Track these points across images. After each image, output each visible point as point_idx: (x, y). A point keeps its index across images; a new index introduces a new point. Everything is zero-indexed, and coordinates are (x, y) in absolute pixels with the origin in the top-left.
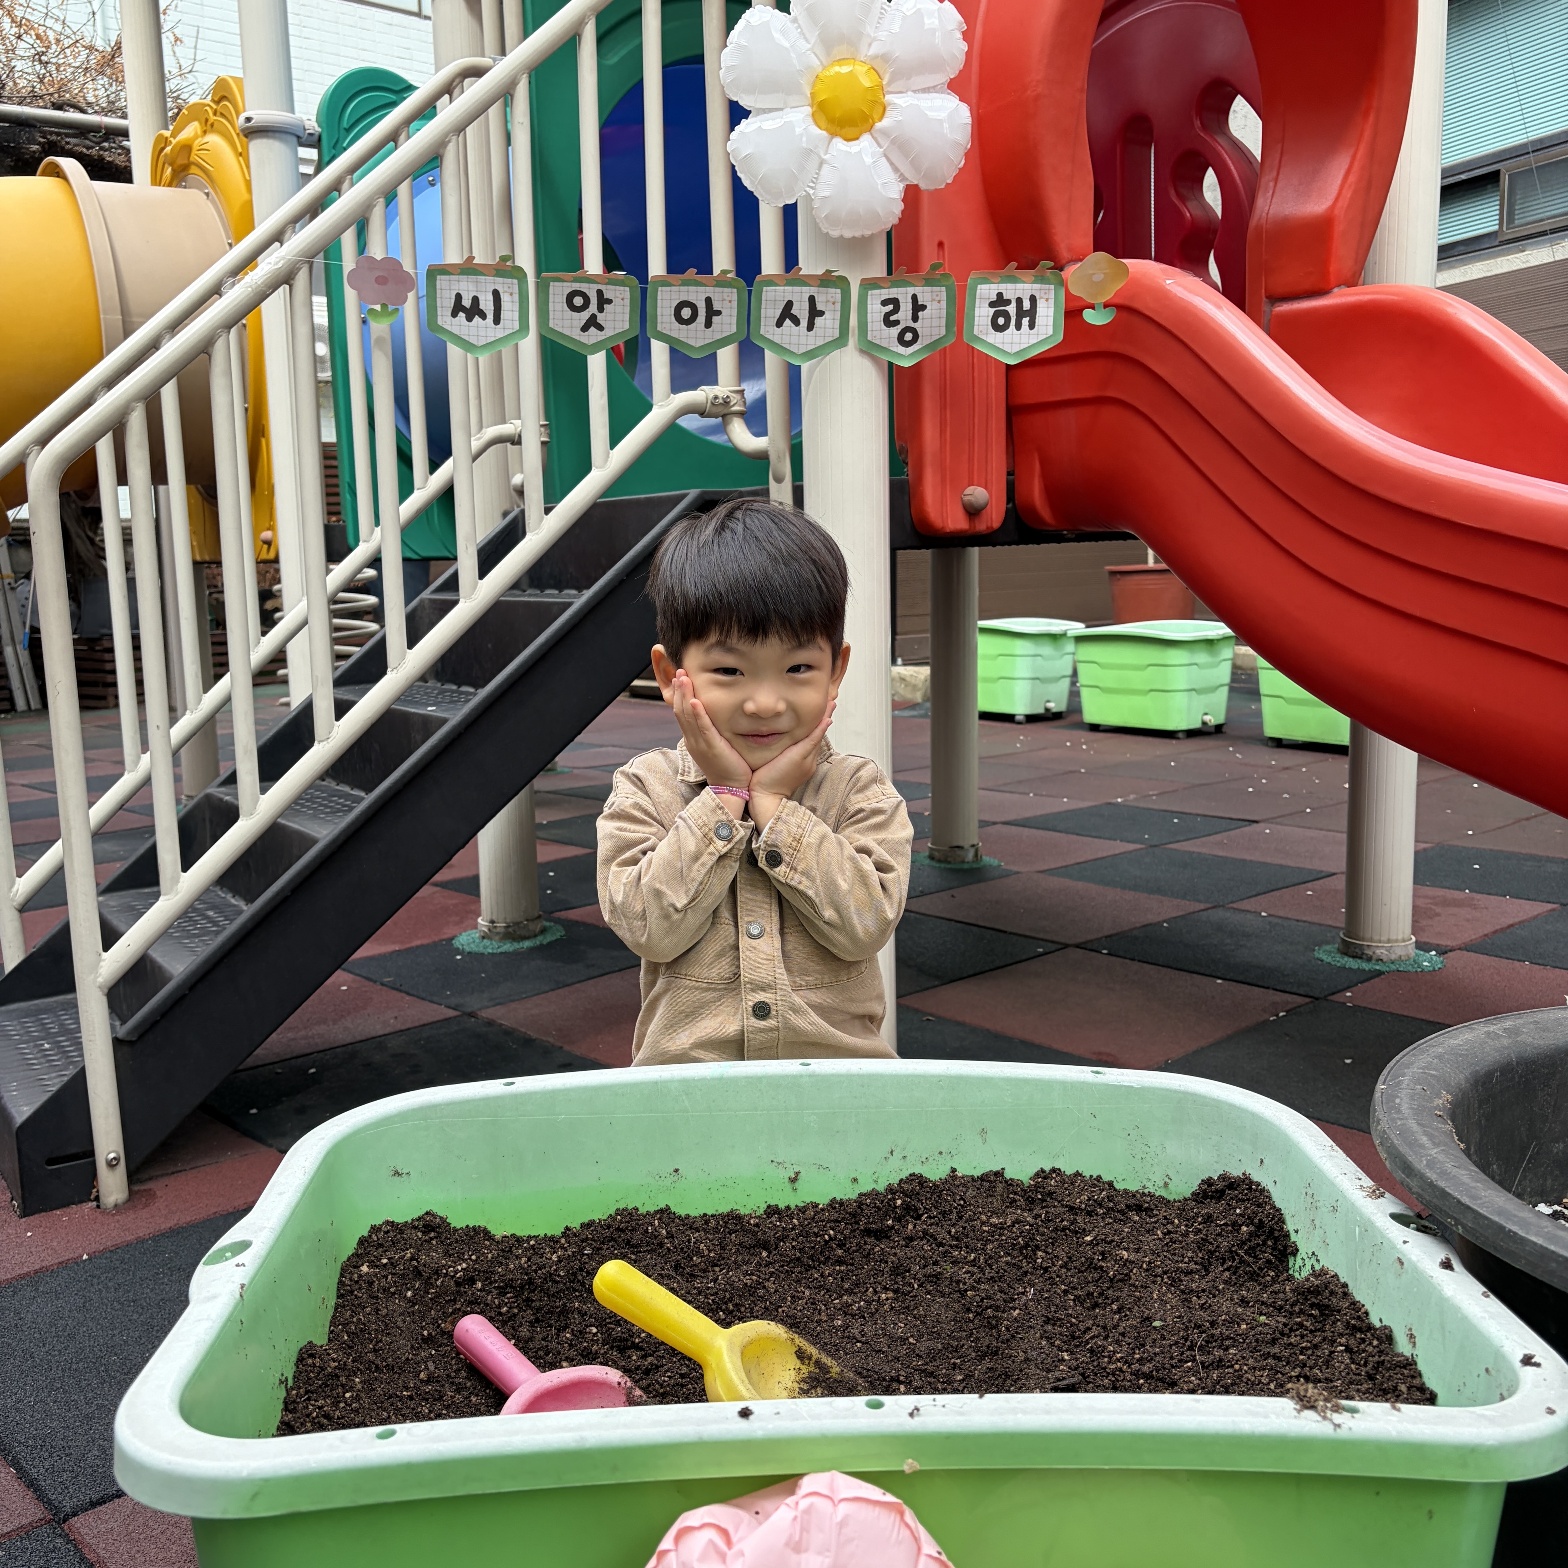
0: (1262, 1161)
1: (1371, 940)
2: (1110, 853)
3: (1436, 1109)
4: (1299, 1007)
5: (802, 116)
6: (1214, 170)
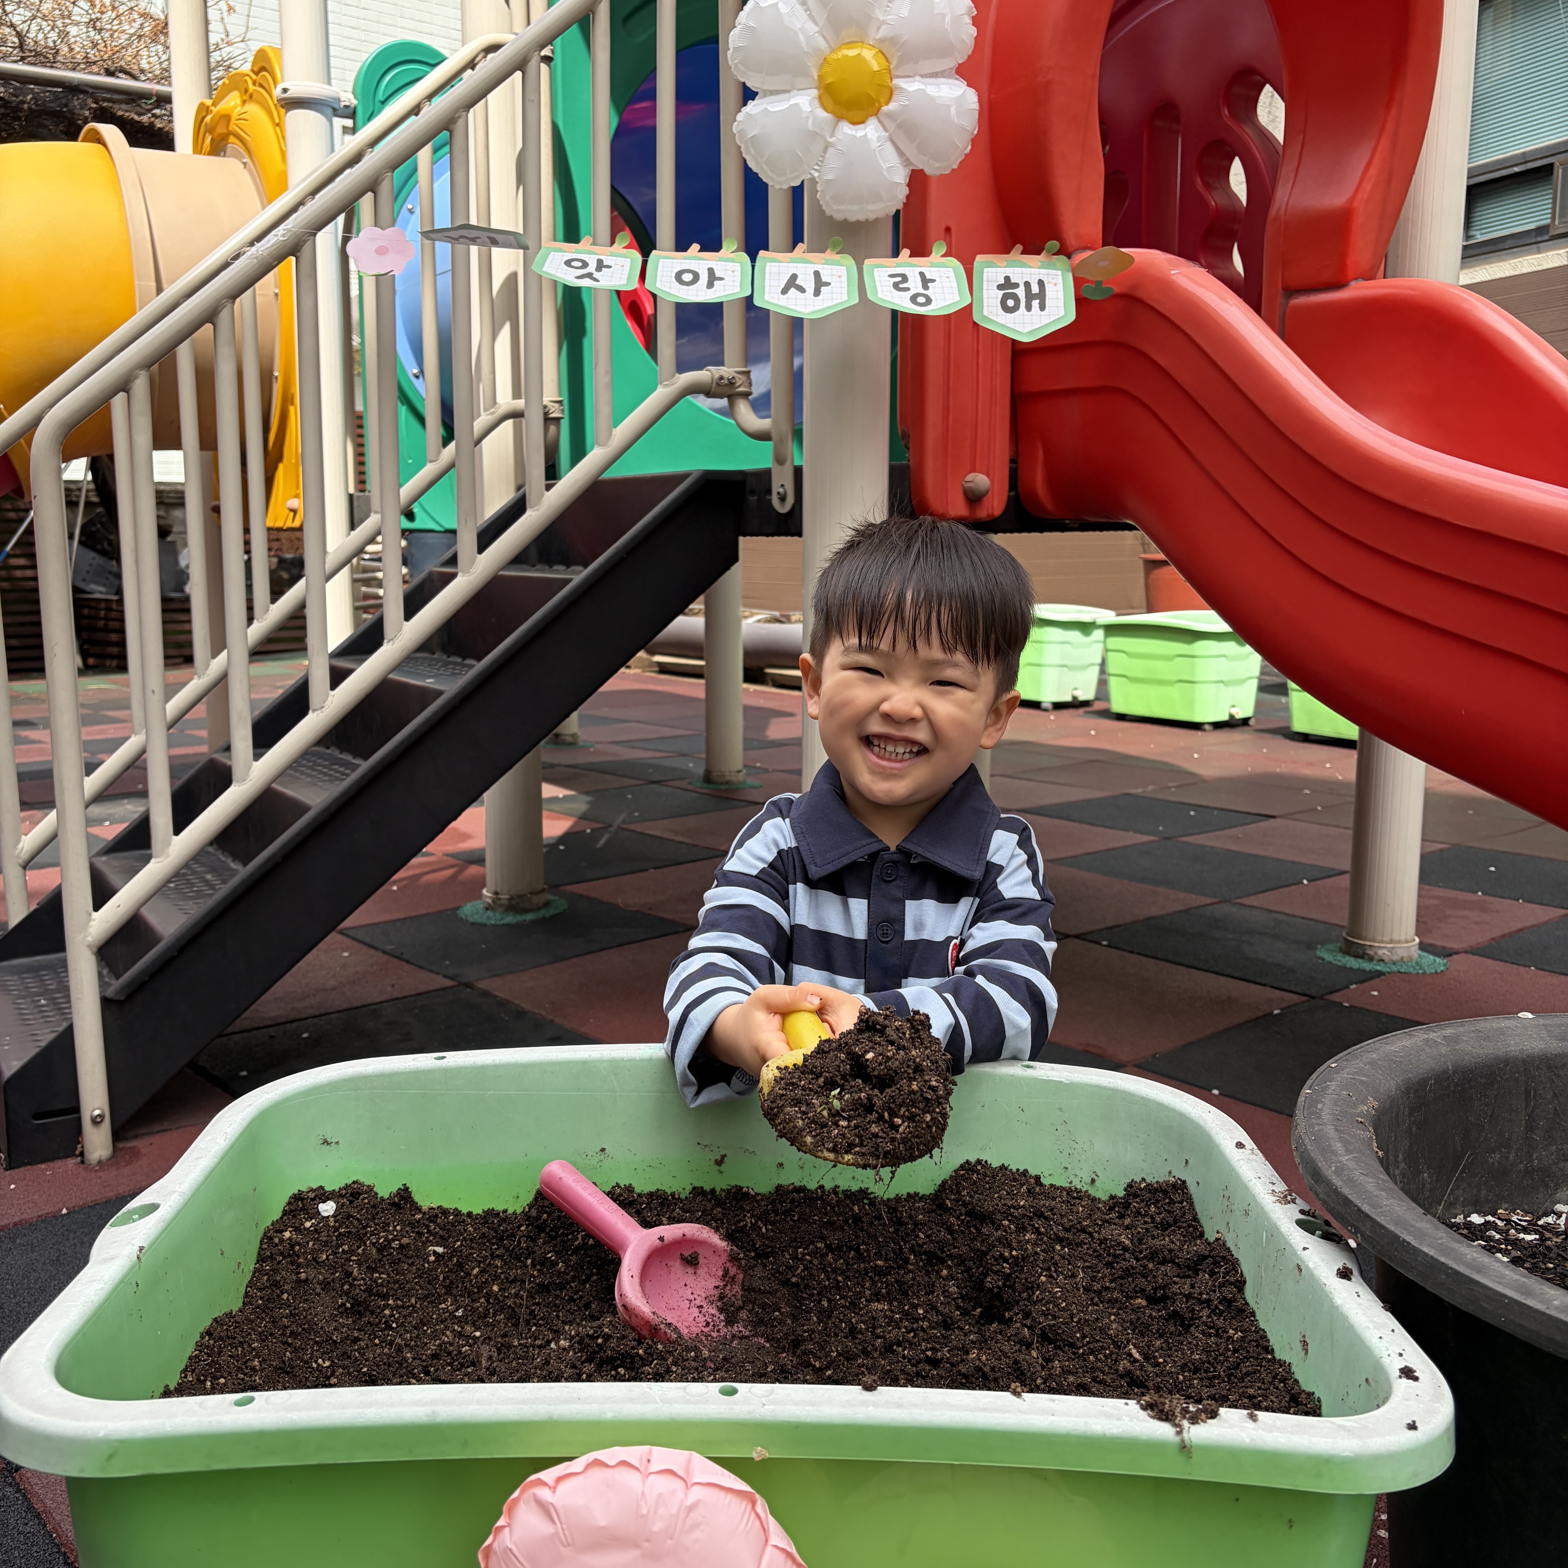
0: (1187, 1162)
2: (1122, 844)
4: (1294, 1005)
5: (809, 98)
6: (1240, 159)
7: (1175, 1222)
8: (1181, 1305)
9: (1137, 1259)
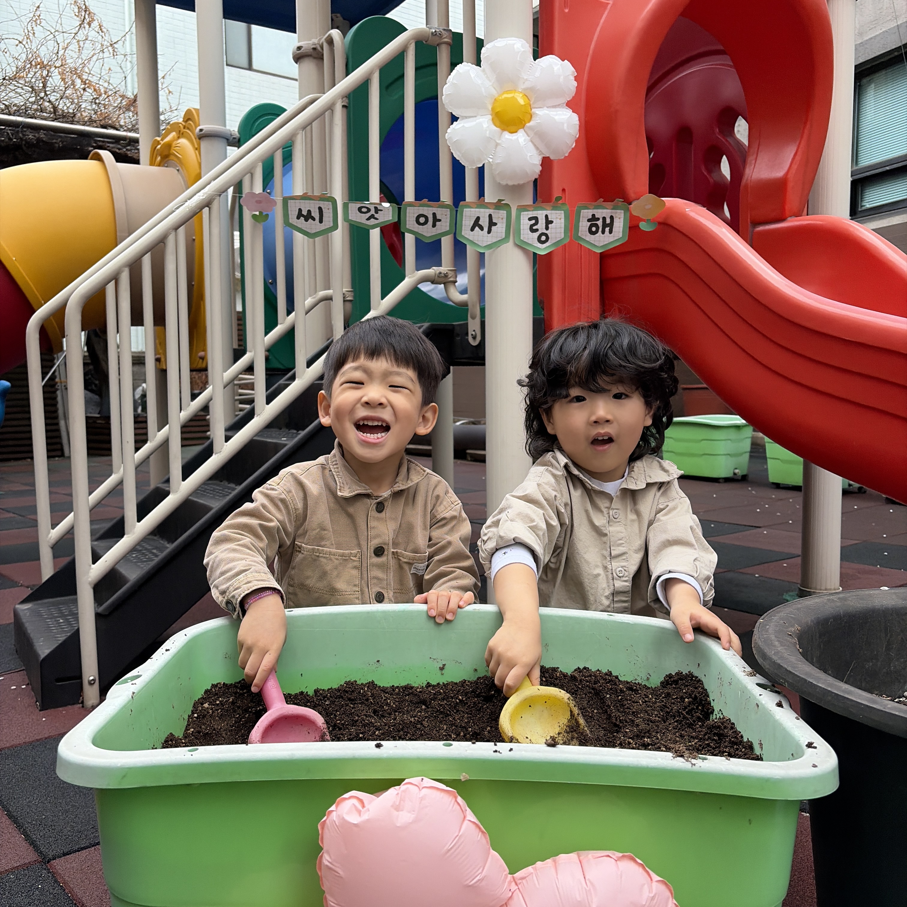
0: (699, 665)
3: (789, 632)
5: (487, 120)
6: (726, 156)
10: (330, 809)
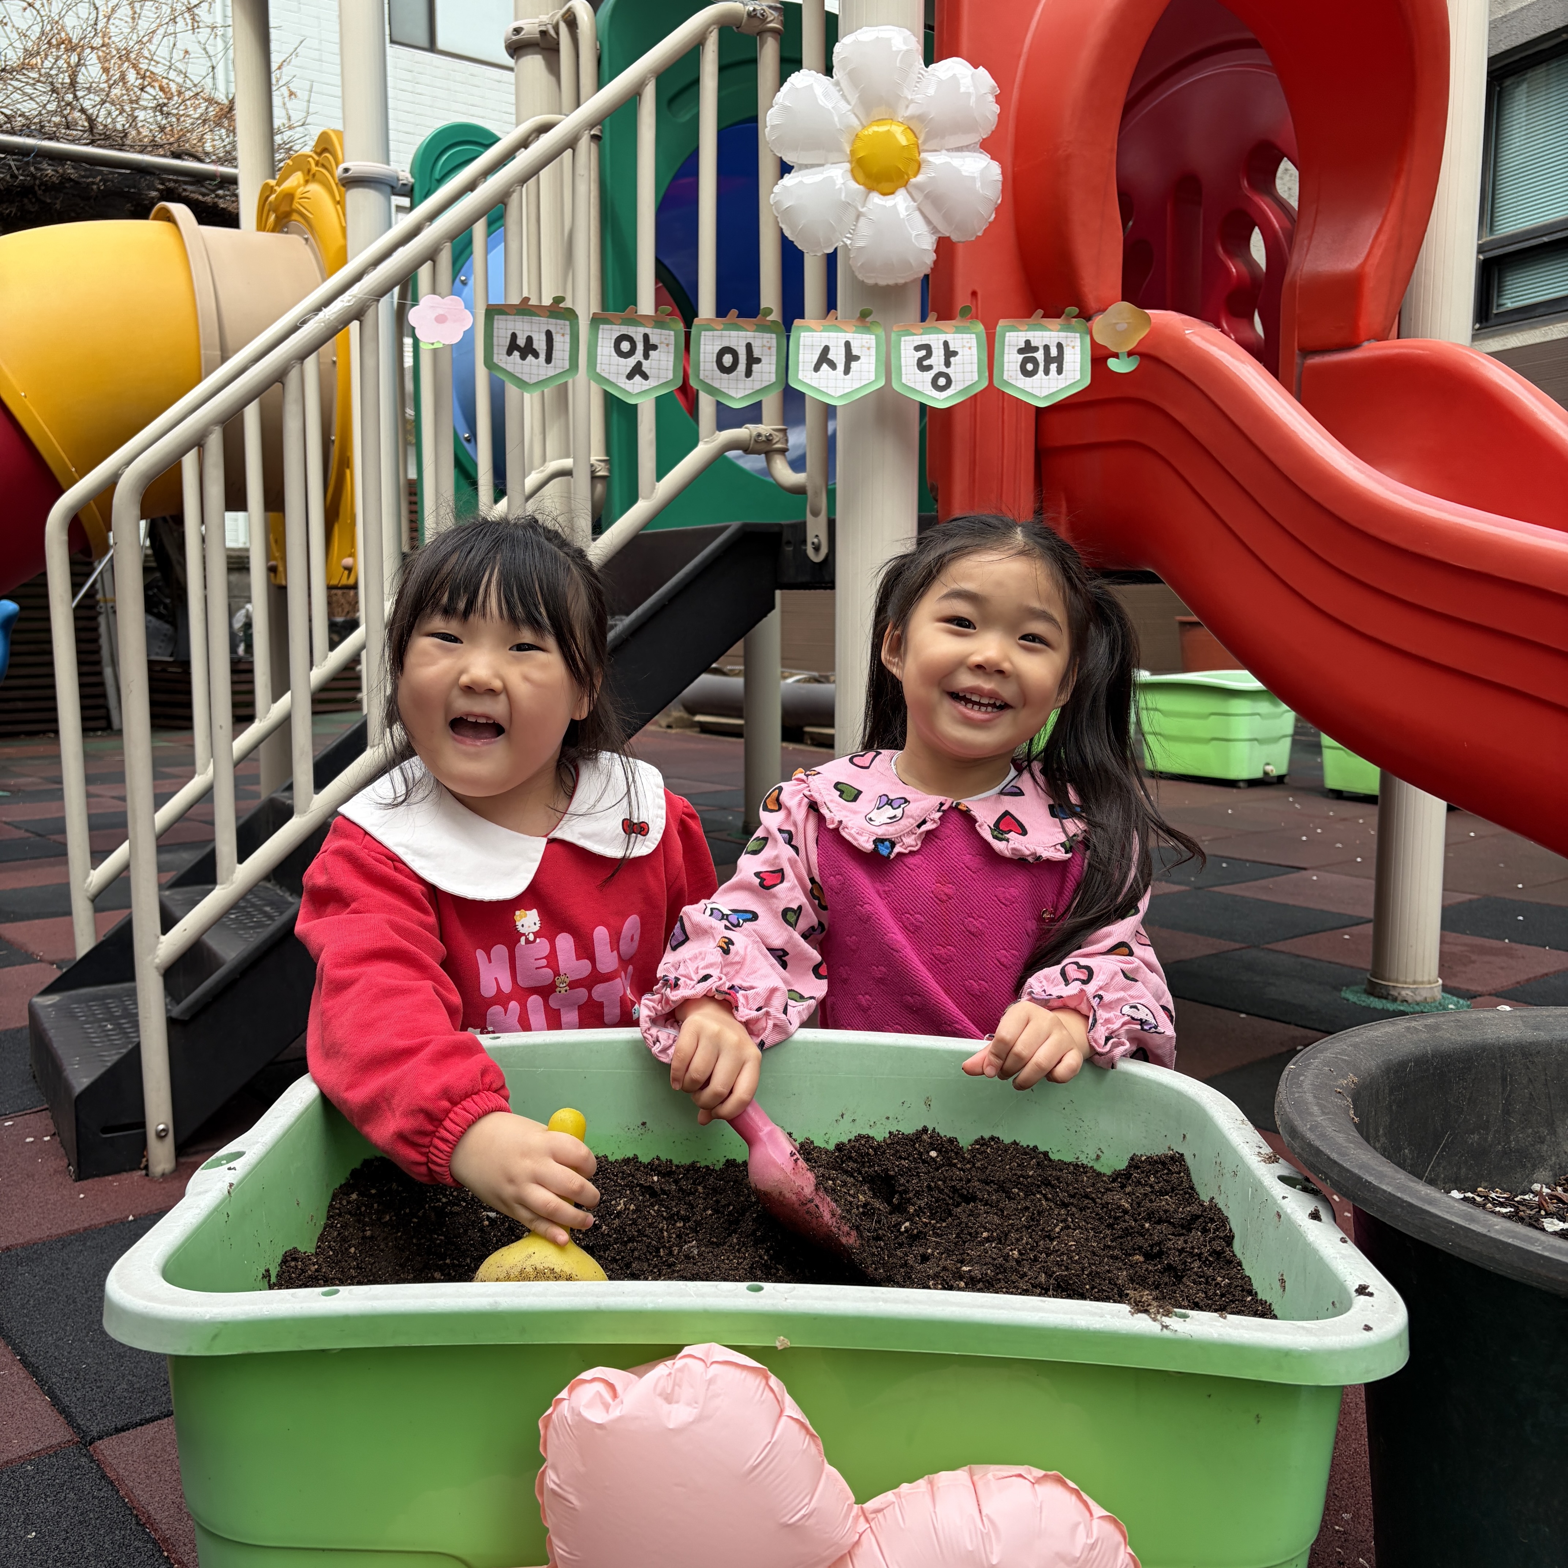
0: (1184, 1136)
1: (1397, 981)
3: (1338, 1087)
5: (842, 171)
6: (1260, 229)
7: (1173, 1190)
8: (1174, 1259)
9: (1136, 1220)
10: (559, 1396)
